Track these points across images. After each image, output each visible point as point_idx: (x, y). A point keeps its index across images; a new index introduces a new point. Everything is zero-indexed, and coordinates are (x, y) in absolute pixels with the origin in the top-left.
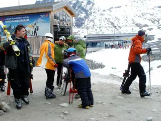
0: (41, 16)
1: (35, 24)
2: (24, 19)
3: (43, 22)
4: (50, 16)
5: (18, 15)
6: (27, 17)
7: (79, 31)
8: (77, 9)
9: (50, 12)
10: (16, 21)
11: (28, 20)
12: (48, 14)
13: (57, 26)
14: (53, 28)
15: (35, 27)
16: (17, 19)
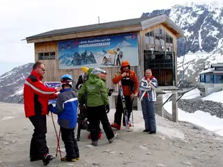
0: (127, 37)
1: (118, 50)
2: (103, 42)
3: (128, 46)
4: (139, 37)
5: (96, 37)
6: (108, 40)
7: (208, 58)
8: (206, 24)
9: (138, 32)
10: (93, 45)
11: (109, 44)
12: (136, 35)
13: (150, 51)
14: (142, 54)
15: (118, 53)
16: (94, 43)
